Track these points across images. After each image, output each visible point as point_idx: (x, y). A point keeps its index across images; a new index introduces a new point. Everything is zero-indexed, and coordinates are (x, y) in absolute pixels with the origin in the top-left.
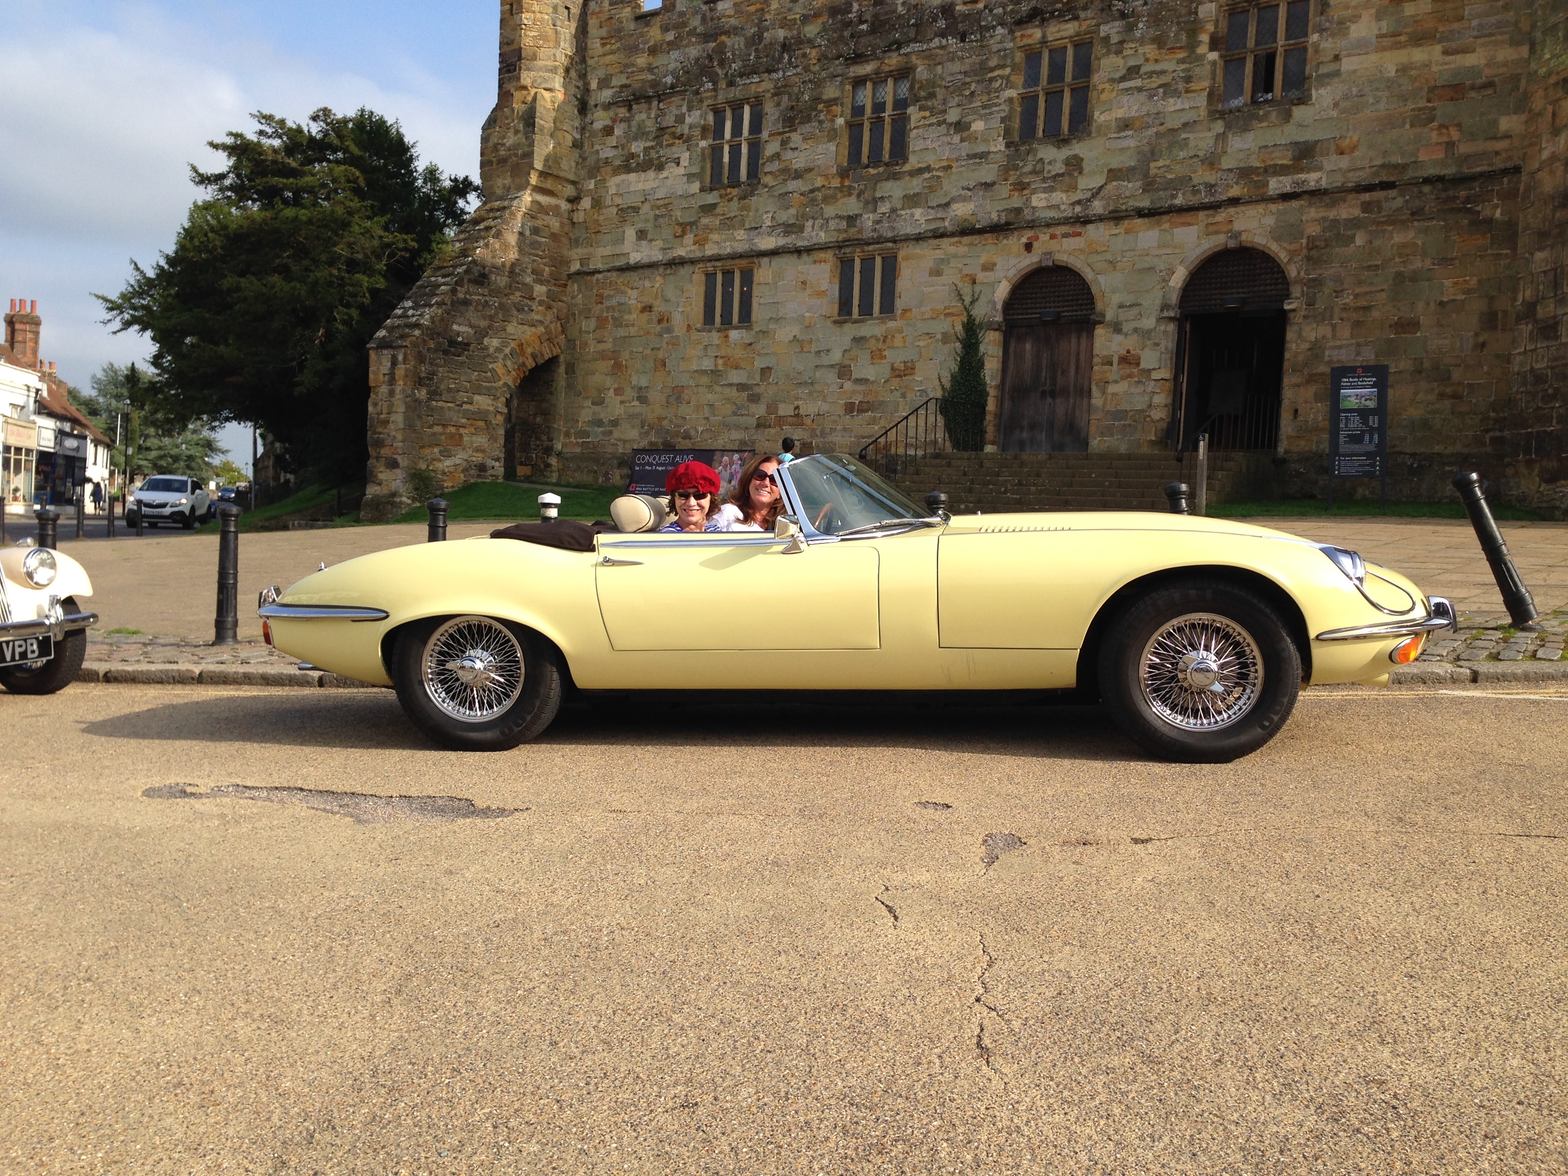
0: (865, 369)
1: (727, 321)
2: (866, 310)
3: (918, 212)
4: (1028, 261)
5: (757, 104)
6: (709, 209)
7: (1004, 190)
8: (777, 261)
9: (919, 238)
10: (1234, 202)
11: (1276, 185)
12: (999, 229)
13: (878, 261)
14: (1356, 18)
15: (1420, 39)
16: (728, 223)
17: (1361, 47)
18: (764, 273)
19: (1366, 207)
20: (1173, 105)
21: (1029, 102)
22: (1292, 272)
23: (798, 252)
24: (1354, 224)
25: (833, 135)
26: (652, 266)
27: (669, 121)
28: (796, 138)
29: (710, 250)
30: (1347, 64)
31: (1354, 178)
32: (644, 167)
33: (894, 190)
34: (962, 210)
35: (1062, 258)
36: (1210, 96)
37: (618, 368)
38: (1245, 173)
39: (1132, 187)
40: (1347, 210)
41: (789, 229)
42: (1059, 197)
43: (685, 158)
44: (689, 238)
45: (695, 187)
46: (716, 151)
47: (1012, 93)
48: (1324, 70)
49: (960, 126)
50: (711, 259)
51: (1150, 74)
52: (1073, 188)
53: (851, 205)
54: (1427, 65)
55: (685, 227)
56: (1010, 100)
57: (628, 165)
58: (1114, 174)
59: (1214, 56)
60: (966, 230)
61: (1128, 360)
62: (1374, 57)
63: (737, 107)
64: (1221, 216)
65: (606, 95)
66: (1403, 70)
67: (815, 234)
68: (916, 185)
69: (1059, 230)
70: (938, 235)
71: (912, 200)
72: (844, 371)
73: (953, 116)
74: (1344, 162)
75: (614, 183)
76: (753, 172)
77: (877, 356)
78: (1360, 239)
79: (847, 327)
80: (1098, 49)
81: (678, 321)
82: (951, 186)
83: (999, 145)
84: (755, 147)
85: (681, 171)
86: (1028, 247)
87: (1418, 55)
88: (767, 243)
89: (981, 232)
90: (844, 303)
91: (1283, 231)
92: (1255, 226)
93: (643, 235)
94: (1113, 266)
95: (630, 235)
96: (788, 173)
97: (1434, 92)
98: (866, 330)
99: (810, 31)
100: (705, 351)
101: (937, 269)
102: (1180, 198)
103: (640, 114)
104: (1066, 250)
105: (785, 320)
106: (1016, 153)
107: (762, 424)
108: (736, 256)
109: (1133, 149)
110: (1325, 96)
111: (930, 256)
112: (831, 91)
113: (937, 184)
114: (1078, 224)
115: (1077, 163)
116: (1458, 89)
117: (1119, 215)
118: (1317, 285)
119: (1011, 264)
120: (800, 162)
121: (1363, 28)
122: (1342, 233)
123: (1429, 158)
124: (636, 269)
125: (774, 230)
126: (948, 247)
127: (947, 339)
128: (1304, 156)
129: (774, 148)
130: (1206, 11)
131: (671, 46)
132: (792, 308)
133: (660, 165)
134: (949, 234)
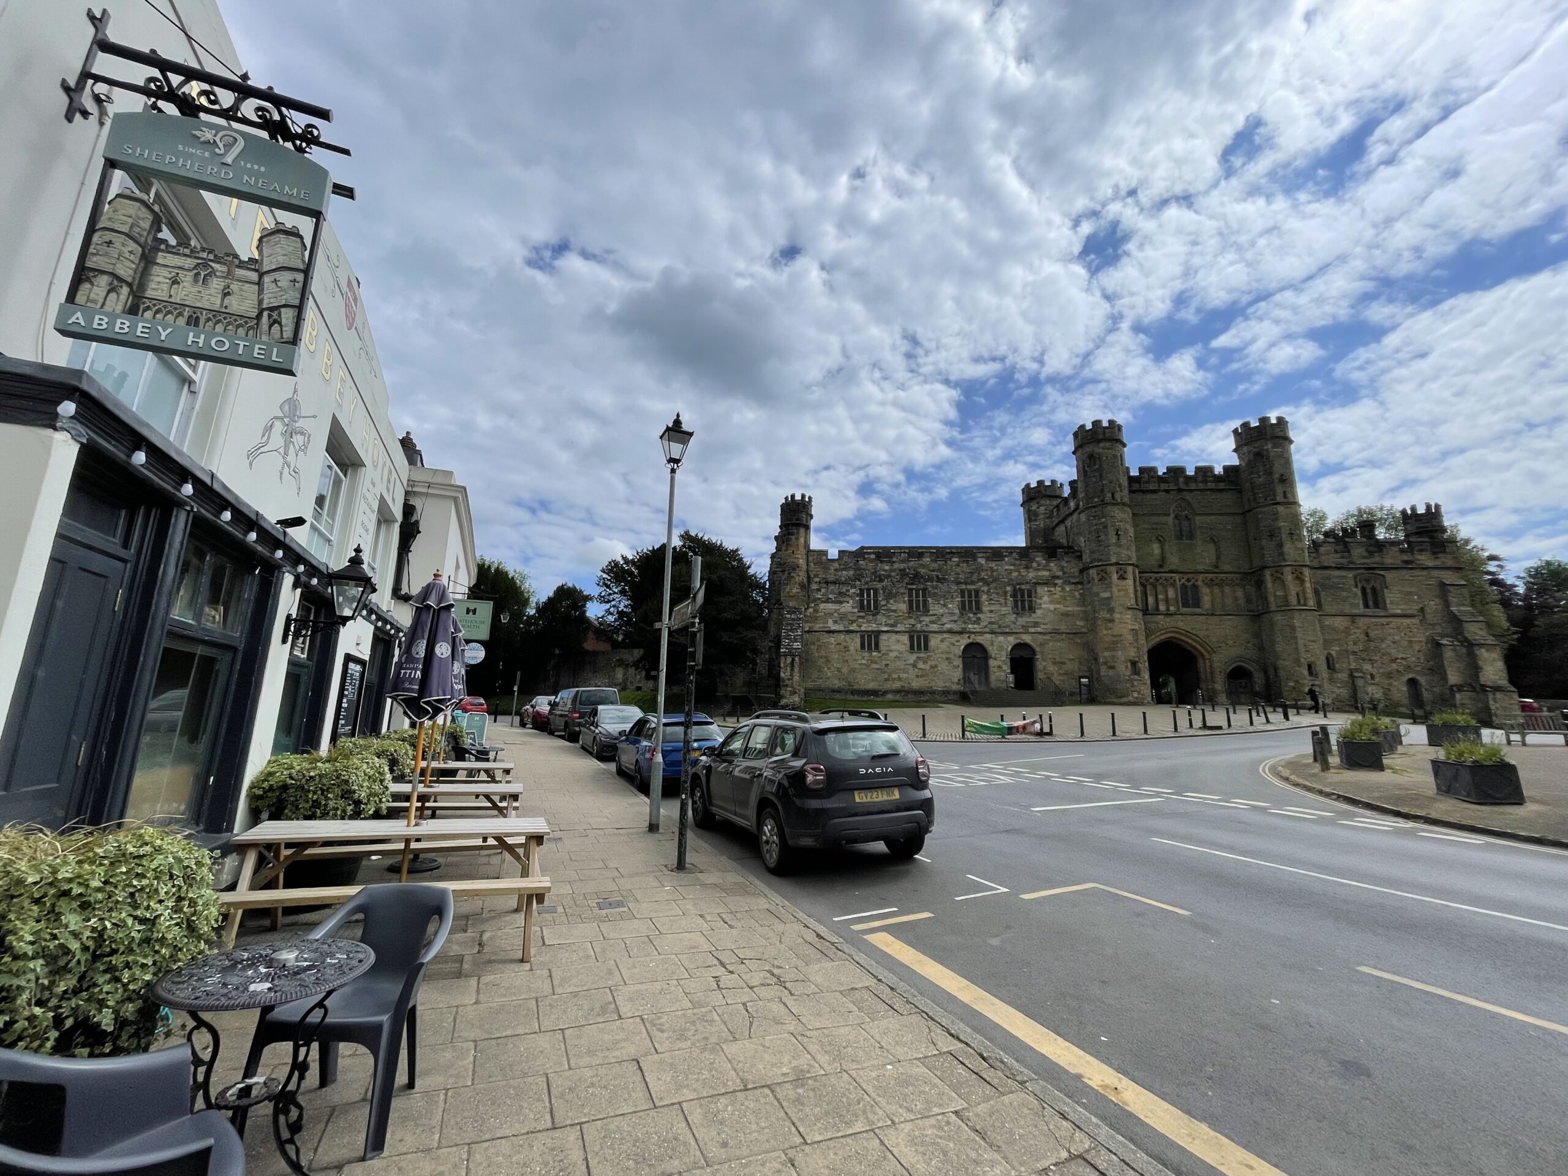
0: (921, 665)
1: (870, 648)
2: (919, 648)
3: (934, 626)
4: (969, 641)
5: (876, 591)
6: (862, 617)
7: (959, 623)
8: (888, 635)
9: (935, 632)
10: (1021, 633)
11: (1032, 630)
12: (960, 633)
13: (923, 637)
14: (1044, 597)
15: (1059, 603)
16: (869, 622)
17: (1045, 603)
18: (883, 637)
19: (1050, 637)
20: (1003, 608)
21: (963, 602)
22: (1037, 649)
23: (897, 632)
24: (1048, 640)
25: (904, 602)
26: (840, 631)
27: (844, 590)
28: (892, 602)
29: (863, 629)
30: (1043, 606)
31: (1048, 631)
32: (835, 603)
33: (927, 619)
34: (948, 626)
35: (978, 641)
36: (1012, 608)
37: (828, 661)
38: (1023, 626)
39: (995, 626)
40: (1047, 637)
41: (892, 626)
42: (975, 626)
43: (850, 601)
44: (854, 625)
45: (855, 610)
46: (862, 601)
47: (959, 599)
48: (1038, 606)
49: (944, 605)
50: (863, 631)
51: (996, 601)
52: (979, 625)
53: (912, 621)
54: (1061, 608)
55: (853, 622)
56: (958, 601)
57: (827, 601)
58: (990, 623)
59: (1012, 599)
60: (950, 632)
61: (999, 667)
62: (1049, 605)
63: (868, 590)
64: (1018, 635)
65: (817, 580)
66: (1056, 609)
67: (900, 628)
68: (934, 618)
69: (976, 634)
70: (941, 632)
71: (932, 622)
72: (914, 666)
73: (943, 602)
74: (1045, 627)
75: (822, 606)
76: (876, 608)
77: (925, 663)
78: (1050, 644)
79: (914, 654)
80: (981, 593)
81: (851, 648)
82: (944, 620)
83: (957, 611)
84: (876, 601)
85: (849, 605)
86: (968, 637)
87: (1058, 606)
88: (885, 629)
89: (954, 632)
90: (912, 647)
91: (1033, 640)
92: (1027, 638)
93: (835, 622)
94: (992, 644)
95: (830, 622)
96: (889, 610)
97: (1062, 614)
98: (921, 655)
99: (893, 574)
100: (863, 658)
101: (942, 641)
102: (1007, 630)
103: (832, 587)
104: (979, 639)
105: (892, 651)
106: (962, 614)
107: (886, 680)
108: (873, 632)
109: (994, 617)
110: (1039, 612)
111: (940, 637)
112: (902, 591)
113: (939, 619)
114: (981, 633)
115: (979, 619)
116: (1066, 614)
117: (992, 633)
118: (1042, 653)
119: (964, 641)
120: (894, 608)
121: (1046, 599)
122: (1046, 642)
123: (1063, 628)
124: (833, 632)
125: (886, 625)
126: (945, 635)
127: (947, 659)
128: (1036, 624)
129: (883, 603)
130: (1008, 589)
131: (843, 570)
132: (894, 647)
133: (841, 602)
134: (944, 632)
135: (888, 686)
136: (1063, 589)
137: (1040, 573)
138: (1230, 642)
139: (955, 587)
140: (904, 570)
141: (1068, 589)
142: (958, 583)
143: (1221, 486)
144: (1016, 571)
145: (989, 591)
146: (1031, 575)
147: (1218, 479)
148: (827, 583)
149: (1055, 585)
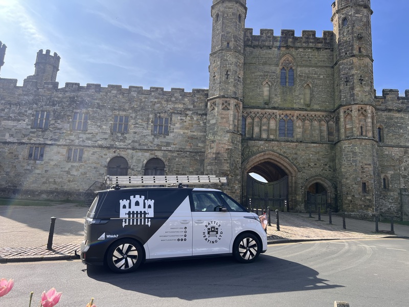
0: (74, 173)
1: (35, 158)
2: (75, 159)
3: (89, 142)
4: (115, 155)
5: (48, 112)
6: (33, 133)
7: (109, 140)
8: (51, 147)
9: (89, 147)
10: (156, 150)
11: (163, 148)
12: (108, 148)
13: (79, 150)
14: (177, 123)
15: (187, 129)
16: (38, 136)
17: (177, 128)
18: (48, 149)
19: (178, 154)
20: (144, 131)
21: (115, 125)
22: (166, 163)
23: (58, 145)
24: (176, 157)
25: (69, 122)
26: (14, 143)
27: (23, 111)
28: (59, 121)
29: (32, 141)
30: (175, 130)
31: (176, 149)
32: (14, 120)
33: (84, 136)
34: (100, 143)
35: (122, 155)
36: (151, 131)
38: (158, 145)
39: (137, 144)
40: (175, 154)
41: (56, 140)
42: (121, 143)
43: (27, 120)
44: (26, 138)
45: (29, 127)
46: (36, 120)
47: (112, 122)
48: (171, 131)
49: (100, 126)
50: (32, 144)
51: (140, 125)
52: (124, 142)
53: (73, 138)
54: (188, 133)
55: (25, 136)
56: (111, 124)
57: (9, 118)
58: (133, 141)
59: (152, 124)
60: (101, 147)
62: (179, 130)
63: (43, 111)
64: (153, 152)
66: (184, 133)
67: (62, 142)
68: (90, 136)
69: (121, 150)
70: (94, 147)
71: (88, 139)
72: (68, 173)
73: (99, 124)
74: (174, 146)
75: (3, 122)
76: (46, 126)
77: (78, 170)
78: (177, 160)
79: (70, 163)
80: (130, 118)
81: (20, 157)
82: (98, 138)
83: (109, 132)
84: (47, 121)
85: (25, 123)
86: (115, 152)
87: (186, 131)
88: (50, 142)
89: (104, 148)
90: (69, 158)
91: (164, 156)
92: (159, 154)
93: (12, 135)
94: (132, 158)
95: (7, 135)
96: (56, 128)
97: (188, 138)
98: (75, 164)
99: (64, 100)
100: (28, 164)
101: (93, 154)
102: (146, 148)
103: (13, 108)
104: (123, 154)
105: (52, 160)
106: (112, 134)
107: (44, 183)
108: (40, 144)
109: (137, 137)
110: (171, 135)
111: (92, 150)
112: (68, 113)
113: (94, 136)
114: (125, 149)
115: (125, 138)
116: (192, 138)
117: (133, 149)
118: (170, 166)
119: (110, 155)
120: (60, 126)
121: (178, 125)
122: (174, 158)
123: (188, 148)
124: (9, 143)
125: (51, 140)
126: (96, 150)
127: (95, 168)
128: (168, 144)
129: (52, 122)
130: (151, 116)
131: (25, 95)
132: (55, 158)
133: (19, 120)
134: (96, 147)
135: (44, 188)
136: (192, 118)
137: (176, 106)
138: (312, 164)
139: (110, 113)
140: (74, 97)
141: (195, 119)
142: (113, 109)
143: (320, 45)
144: (159, 102)
145: (135, 118)
146: (170, 106)
147: (318, 40)
148: (10, 104)
149: (187, 115)
